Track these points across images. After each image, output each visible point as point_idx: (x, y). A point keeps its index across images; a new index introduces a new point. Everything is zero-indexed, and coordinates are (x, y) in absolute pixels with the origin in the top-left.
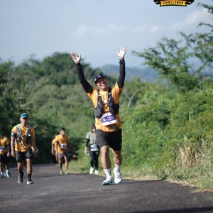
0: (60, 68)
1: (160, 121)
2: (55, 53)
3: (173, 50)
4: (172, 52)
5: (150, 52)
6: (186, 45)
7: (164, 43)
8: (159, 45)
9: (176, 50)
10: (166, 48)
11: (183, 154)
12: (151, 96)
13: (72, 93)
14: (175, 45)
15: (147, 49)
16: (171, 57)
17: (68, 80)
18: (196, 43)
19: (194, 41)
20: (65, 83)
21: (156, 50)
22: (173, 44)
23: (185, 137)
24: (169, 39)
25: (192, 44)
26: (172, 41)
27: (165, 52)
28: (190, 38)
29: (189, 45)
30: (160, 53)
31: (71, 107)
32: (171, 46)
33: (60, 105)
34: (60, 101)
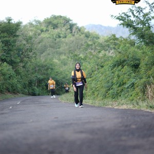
1: (132, 66)
3: (140, 14)
8: (129, 10)
10: (135, 13)
14: (141, 11)
15: (121, 13)
16: (138, 20)
17: (62, 35)
21: (128, 14)
26: (139, 8)
27: (134, 16)
28: (152, 6)
29: (152, 10)
30: (130, 16)
32: (138, 11)
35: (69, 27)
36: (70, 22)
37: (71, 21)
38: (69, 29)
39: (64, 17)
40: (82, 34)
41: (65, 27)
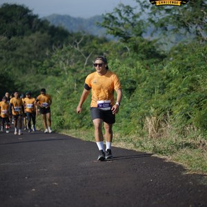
0: (9, 19)
1: (126, 90)
2: (4, 4)
3: (128, 15)
4: (128, 17)
5: (107, 16)
6: (141, 11)
7: (121, 8)
8: (115, 11)
9: (131, 15)
10: (123, 13)
11: (150, 123)
12: (114, 65)
13: (22, 44)
14: (131, 11)
15: (105, 14)
16: (127, 22)
17: (18, 31)
18: (150, 8)
19: (147, 7)
20: (15, 34)
21: (113, 15)
22: (129, 10)
23: (152, 108)
24: (125, 5)
25: (146, 10)
26: (128, 7)
27: (122, 18)
28: (143, 5)
29: (143, 11)
30: (117, 18)
31: (21, 58)
32: (127, 12)
33: (10, 56)
34: (10, 52)
35: (27, 20)
36: (29, 13)
37: (30, 11)
38: (27, 22)
39: (20, 6)
40: (46, 29)
41: (22, 20)
